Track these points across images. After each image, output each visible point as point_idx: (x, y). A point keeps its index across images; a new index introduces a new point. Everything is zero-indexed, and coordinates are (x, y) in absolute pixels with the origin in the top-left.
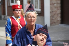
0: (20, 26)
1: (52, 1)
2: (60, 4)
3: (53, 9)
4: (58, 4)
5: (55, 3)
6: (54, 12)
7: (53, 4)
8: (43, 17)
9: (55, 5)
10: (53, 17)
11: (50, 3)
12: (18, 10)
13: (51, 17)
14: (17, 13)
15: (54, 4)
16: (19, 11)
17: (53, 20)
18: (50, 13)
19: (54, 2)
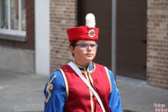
0: (94, 96)
1: (56, 13)
2: (76, 20)
3: (57, 32)
4: (70, 19)
5: (62, 17)
6: (59, 40)
7: (57, 20)
8: (32, 51)
9: (63, 22)
10: (57, 52)
11: (51, 18)
12: (88, 42)
13: (52, 51)
14: (86, 52)
15: (59, 20)
16: (90, 48)
17: (57, 58)
18: (51, 41)
19: (61, 15)
